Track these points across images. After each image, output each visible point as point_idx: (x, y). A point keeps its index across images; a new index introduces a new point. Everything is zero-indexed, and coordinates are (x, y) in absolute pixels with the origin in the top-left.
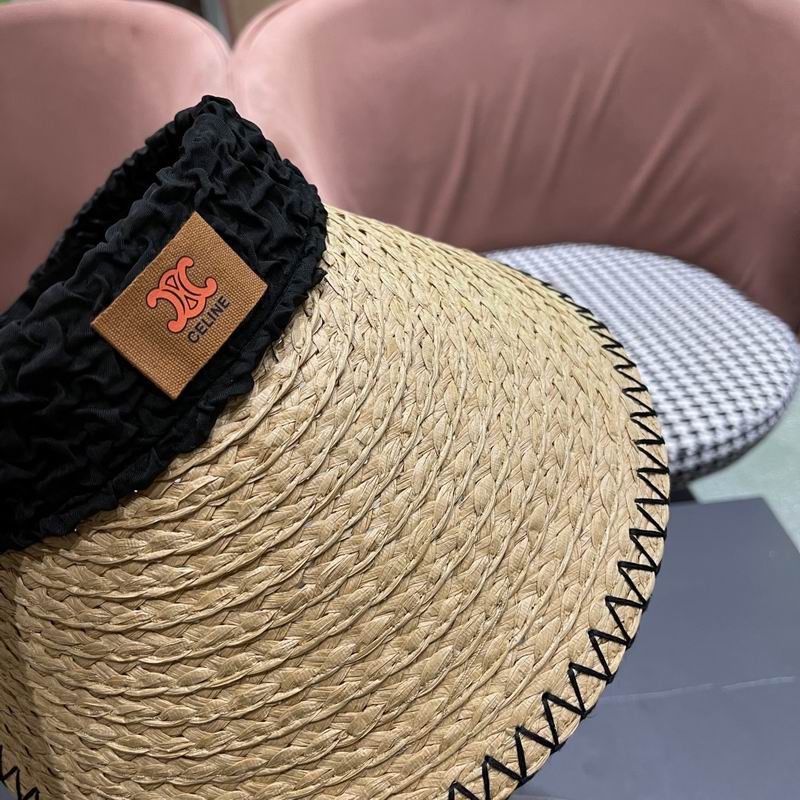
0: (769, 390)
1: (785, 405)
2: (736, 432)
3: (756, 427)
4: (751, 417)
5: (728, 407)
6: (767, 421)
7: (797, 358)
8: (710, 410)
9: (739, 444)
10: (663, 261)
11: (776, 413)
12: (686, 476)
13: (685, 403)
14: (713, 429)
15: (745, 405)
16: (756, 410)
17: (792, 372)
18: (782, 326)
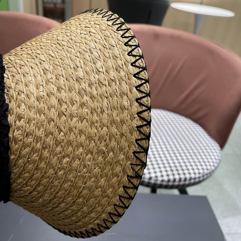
0: (212, 164)
1: (215, 169)
2: (201, 175)
3: (207, 174)
4: (206, 171)
5: (200, 167)
6: (210, 173)
7: (220, 155)
8: (195, 167)
9: (201, 179)
10: (186, 120)
11: (213, 171)
12: (185, 186)
13: (188, 164)
14: (195, 173)
15: (205, 167)
16: (207, 169)
17: (218, 159)
18: (218, 145)
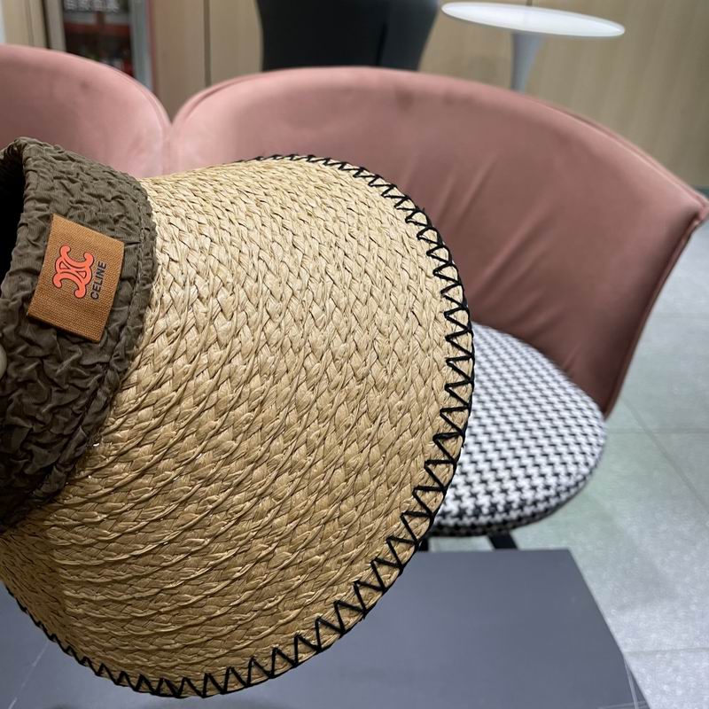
0: (580, 458)
1: (591, 473)
2: (552, 492)
3: (568, 489)
4: (564, 480)
5: (547, 470)
6: (577, 484)
7: (604, 433)
8: (533, 471)
9: (553, 502)
11: (584, 478)
12: (510, 525)
13: (514, 463)
14: (534, 488)
15: (560, 469)
16: (569, 475)
17: (598, 445)
18: (593, 405)
